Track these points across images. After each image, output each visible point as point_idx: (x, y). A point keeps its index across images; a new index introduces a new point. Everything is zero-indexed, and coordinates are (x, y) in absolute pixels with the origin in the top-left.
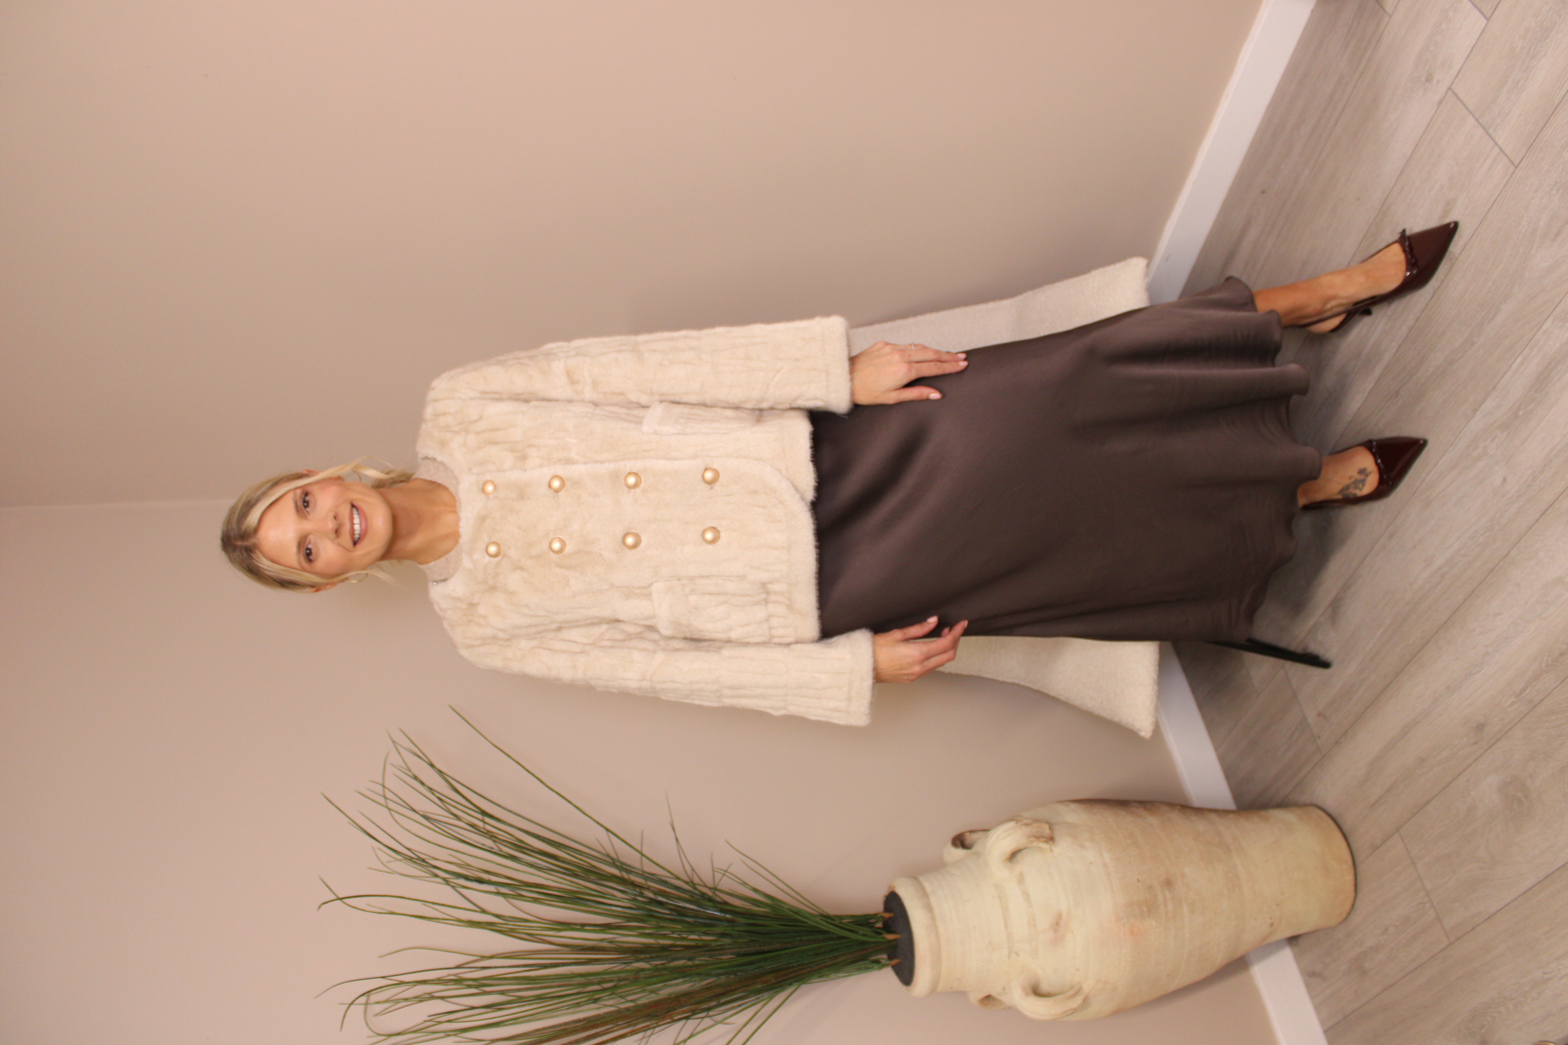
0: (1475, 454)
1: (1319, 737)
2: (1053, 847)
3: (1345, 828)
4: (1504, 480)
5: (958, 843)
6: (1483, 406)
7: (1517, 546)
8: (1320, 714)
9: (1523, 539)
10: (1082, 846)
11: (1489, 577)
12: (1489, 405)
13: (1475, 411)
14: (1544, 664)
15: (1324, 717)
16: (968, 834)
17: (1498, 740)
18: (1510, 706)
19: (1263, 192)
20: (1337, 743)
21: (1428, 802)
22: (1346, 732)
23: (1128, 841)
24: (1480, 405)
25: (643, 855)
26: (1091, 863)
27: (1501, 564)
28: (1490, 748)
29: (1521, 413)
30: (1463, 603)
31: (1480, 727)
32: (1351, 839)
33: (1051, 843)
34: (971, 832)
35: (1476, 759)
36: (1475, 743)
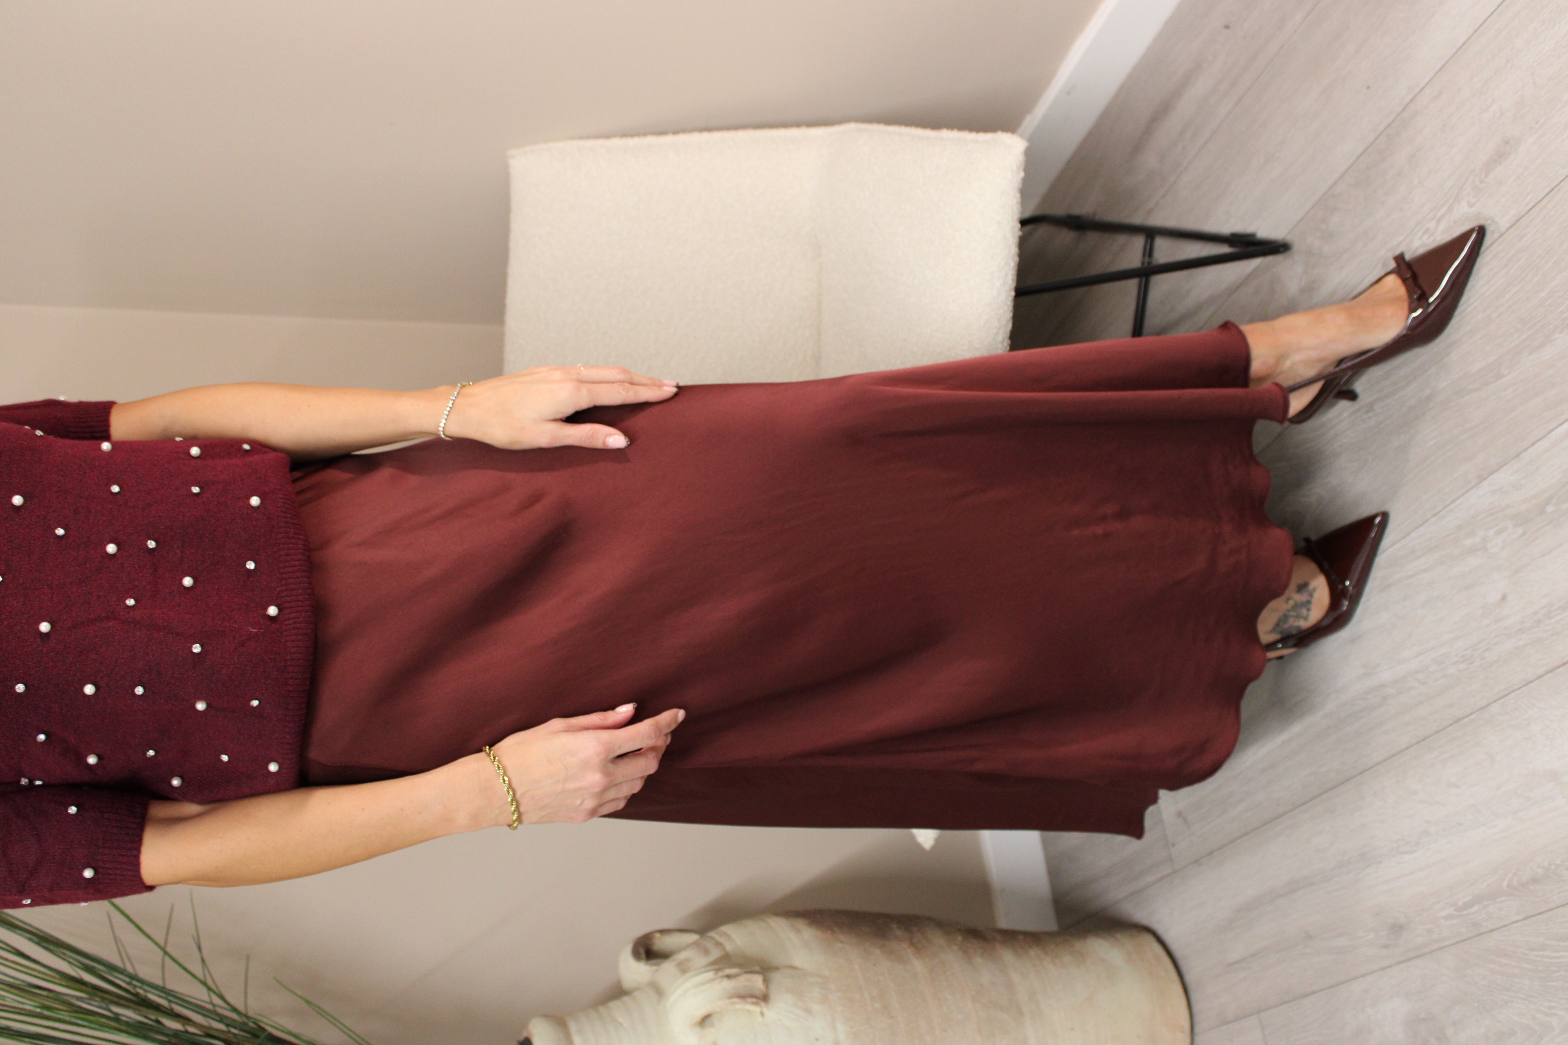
0: (1468, 542)
1: (1174, 845)
2: (765, 1010)
3: (1188, 978)
4: (1504, 598)
5: (642, 951)
6: (1495, 475)
7: (1503, 700)
8: (1179, 814)
9: (1513, 695)
10: (808, 1011)
11: (1451, 728)
12: (1503, 477)
13: (1481, 479)
14: (1505, 884)
15: (1185, 820)
16: (658, 935)
17: (1418, 957)
18: (1448, 917)
19: (1227, 27)
20: (1197, 862)
21: (1306, 995)
22: (1210, 853)
23: (877, 1005)
24: (1491, 474)
25: (166, 953)
26: (817, 1040)
27: (1472, 717)
28: (1406, 961)
29: (1550, 509)
30: (1407, 748)
31: (1397, 929)
32: (1194, 996)
33: (763, 1004)
34: (662, 932)
35: (1383, 969)
36: (1386, 946)
